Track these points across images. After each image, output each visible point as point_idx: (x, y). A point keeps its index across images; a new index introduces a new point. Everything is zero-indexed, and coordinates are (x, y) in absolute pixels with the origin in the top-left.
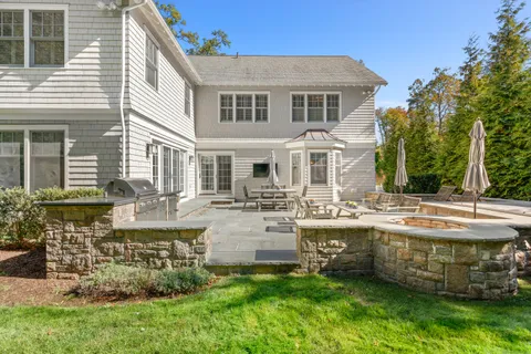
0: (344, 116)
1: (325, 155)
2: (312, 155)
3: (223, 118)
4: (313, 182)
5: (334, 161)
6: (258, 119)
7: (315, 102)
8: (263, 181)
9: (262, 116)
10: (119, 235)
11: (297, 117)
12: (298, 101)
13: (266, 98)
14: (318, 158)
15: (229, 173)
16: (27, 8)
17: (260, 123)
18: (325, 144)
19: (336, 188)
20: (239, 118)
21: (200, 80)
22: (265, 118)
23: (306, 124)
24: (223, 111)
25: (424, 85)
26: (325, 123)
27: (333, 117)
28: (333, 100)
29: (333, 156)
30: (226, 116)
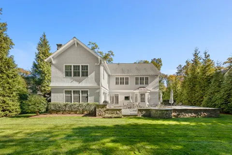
0: (150, 83)
1: (144, 94)
2: (141, 94)
3: (116, 84)
4: (141, 101)
5: (147, 96)
6: (126, 84)
7: (142, 79)
8: (127, 101)
9: (127, 83)
10: (108, 110)
11: (137, 83)
12: (137, 79)
13: (128, 78)
14: (143, 95)
15: (118, 99)
16: (80, 65)
17: (127, 85)
18: (145, 91)
19: (147, 103)
20: (121, 84)
21: (110, 74)
22: (128, 84)
23: (139, 85)
24: (116, 82)
25: (182, 67)
26: (144, 85)
27: (147, 83)
28: (147, 79)
29: (147, 94)
30: (117, 83)
